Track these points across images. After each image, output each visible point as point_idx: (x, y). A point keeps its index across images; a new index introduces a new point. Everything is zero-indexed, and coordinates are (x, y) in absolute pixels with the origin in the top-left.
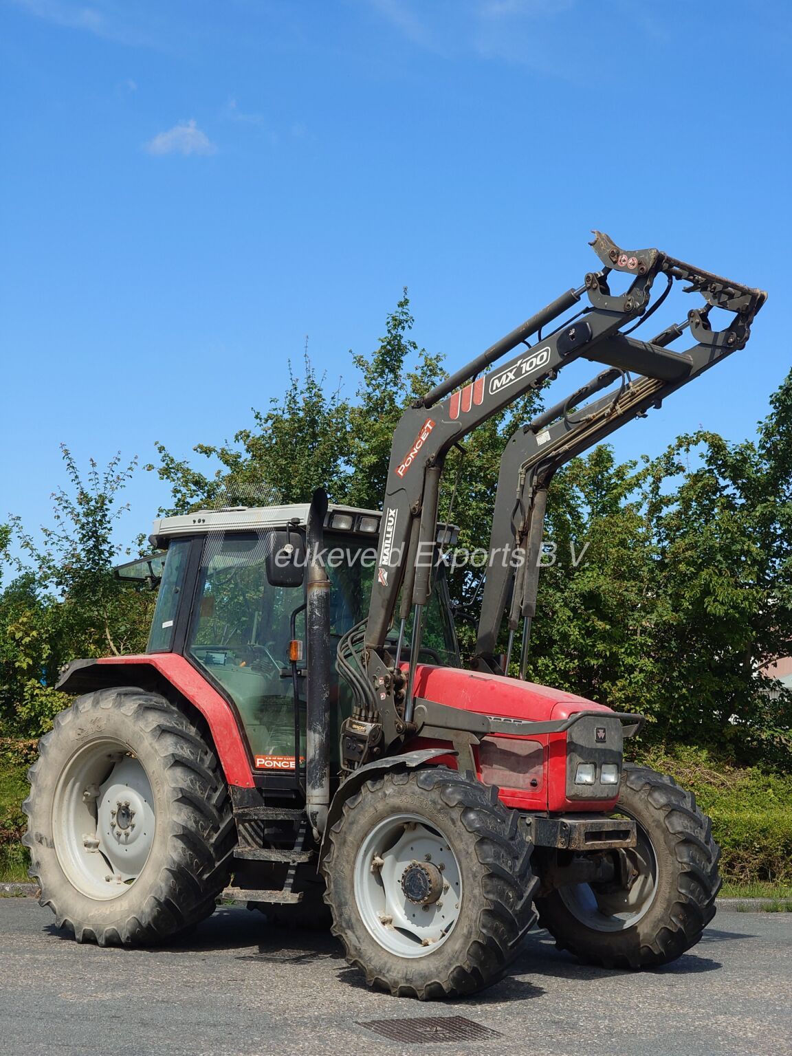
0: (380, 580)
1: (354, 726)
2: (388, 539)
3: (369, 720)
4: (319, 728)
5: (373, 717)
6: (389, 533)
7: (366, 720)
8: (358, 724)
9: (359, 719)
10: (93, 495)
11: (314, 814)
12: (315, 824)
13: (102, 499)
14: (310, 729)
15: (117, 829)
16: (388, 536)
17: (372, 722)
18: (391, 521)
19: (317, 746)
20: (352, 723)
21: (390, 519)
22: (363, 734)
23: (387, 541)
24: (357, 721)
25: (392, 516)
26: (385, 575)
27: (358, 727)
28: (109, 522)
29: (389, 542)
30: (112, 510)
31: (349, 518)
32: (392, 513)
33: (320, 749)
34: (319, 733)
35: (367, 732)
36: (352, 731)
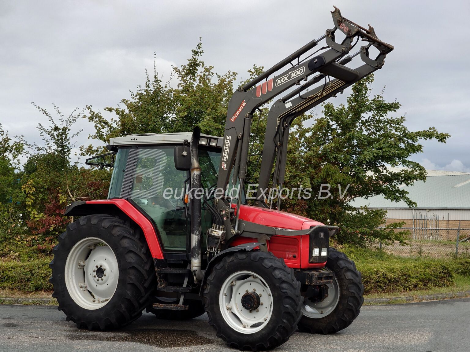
0: (223, 167)
1: (213, 232)
2: (226, 149)
3: (220, 229)
4: (197, 233)
5: (222, 228)
6: (227, 147)
7: (219, 229)
8: (215, 231)
9: (216, 229)
10: (61, 127)
11: (195, 271)
12: (195, 275)
13: (65, 129)
14: (193, 233)
15: (97, 278)
16: (226, 148)
17: (221, 230)
18: (228, 142)
19: (197, 241)
20: (212, 231)
21: (227, 140)
22: (218, 235)
23: (226, 150)
24: (214, 230)
25: (228, 139)
26: (225, 165)
27: (215, 233)
28: (69, 140)
29: (227, 150)
30: (70, 134)
31: (206, 140)
32: (228, 138)
33: (198, 242)
34: (197, 235)
35: (220, 235)
36: (212, 234)
